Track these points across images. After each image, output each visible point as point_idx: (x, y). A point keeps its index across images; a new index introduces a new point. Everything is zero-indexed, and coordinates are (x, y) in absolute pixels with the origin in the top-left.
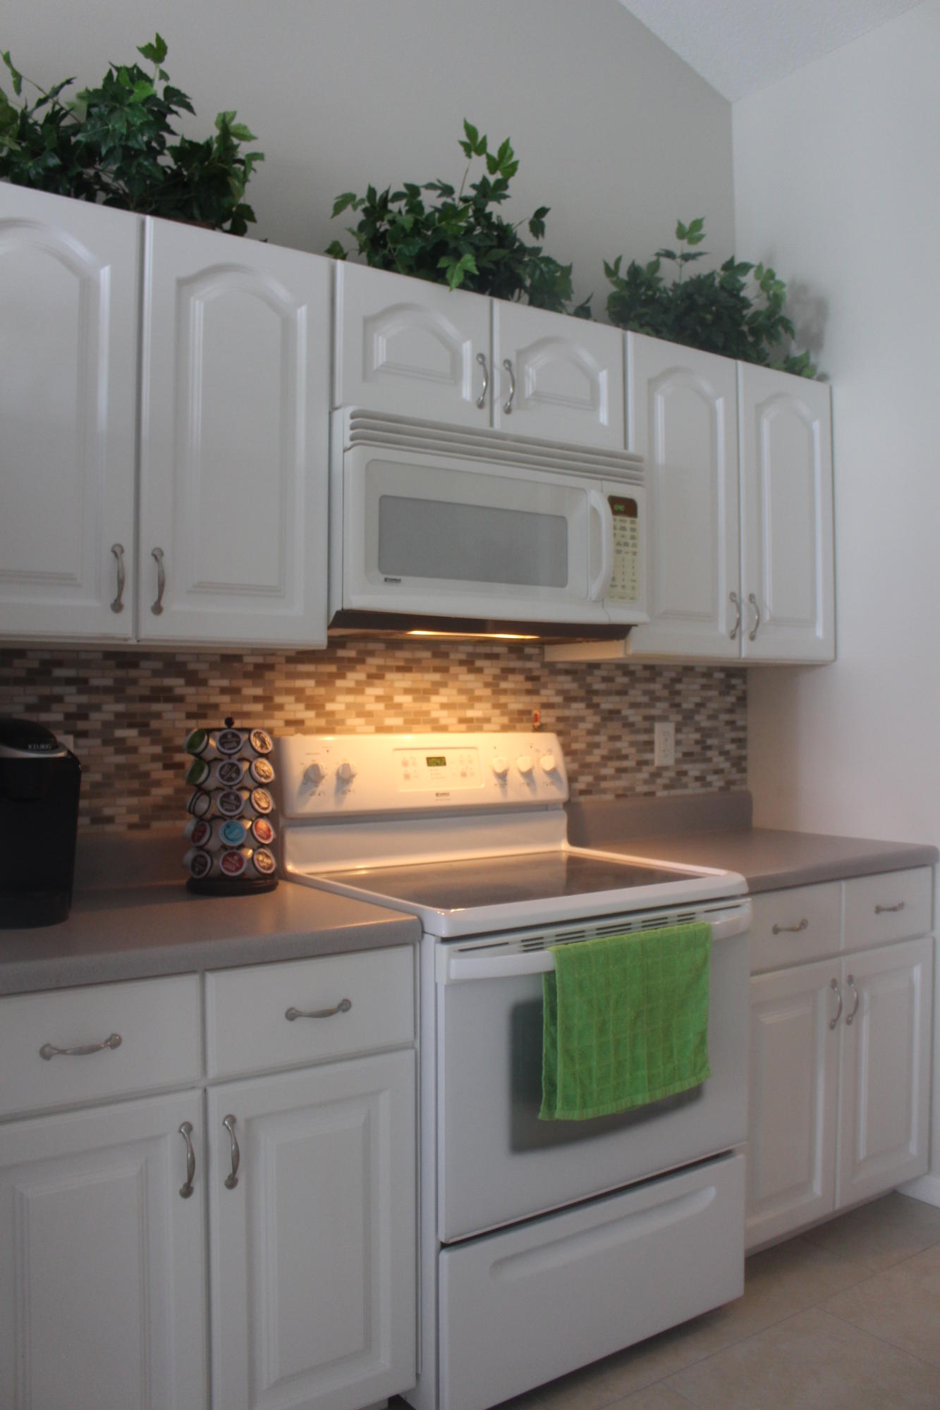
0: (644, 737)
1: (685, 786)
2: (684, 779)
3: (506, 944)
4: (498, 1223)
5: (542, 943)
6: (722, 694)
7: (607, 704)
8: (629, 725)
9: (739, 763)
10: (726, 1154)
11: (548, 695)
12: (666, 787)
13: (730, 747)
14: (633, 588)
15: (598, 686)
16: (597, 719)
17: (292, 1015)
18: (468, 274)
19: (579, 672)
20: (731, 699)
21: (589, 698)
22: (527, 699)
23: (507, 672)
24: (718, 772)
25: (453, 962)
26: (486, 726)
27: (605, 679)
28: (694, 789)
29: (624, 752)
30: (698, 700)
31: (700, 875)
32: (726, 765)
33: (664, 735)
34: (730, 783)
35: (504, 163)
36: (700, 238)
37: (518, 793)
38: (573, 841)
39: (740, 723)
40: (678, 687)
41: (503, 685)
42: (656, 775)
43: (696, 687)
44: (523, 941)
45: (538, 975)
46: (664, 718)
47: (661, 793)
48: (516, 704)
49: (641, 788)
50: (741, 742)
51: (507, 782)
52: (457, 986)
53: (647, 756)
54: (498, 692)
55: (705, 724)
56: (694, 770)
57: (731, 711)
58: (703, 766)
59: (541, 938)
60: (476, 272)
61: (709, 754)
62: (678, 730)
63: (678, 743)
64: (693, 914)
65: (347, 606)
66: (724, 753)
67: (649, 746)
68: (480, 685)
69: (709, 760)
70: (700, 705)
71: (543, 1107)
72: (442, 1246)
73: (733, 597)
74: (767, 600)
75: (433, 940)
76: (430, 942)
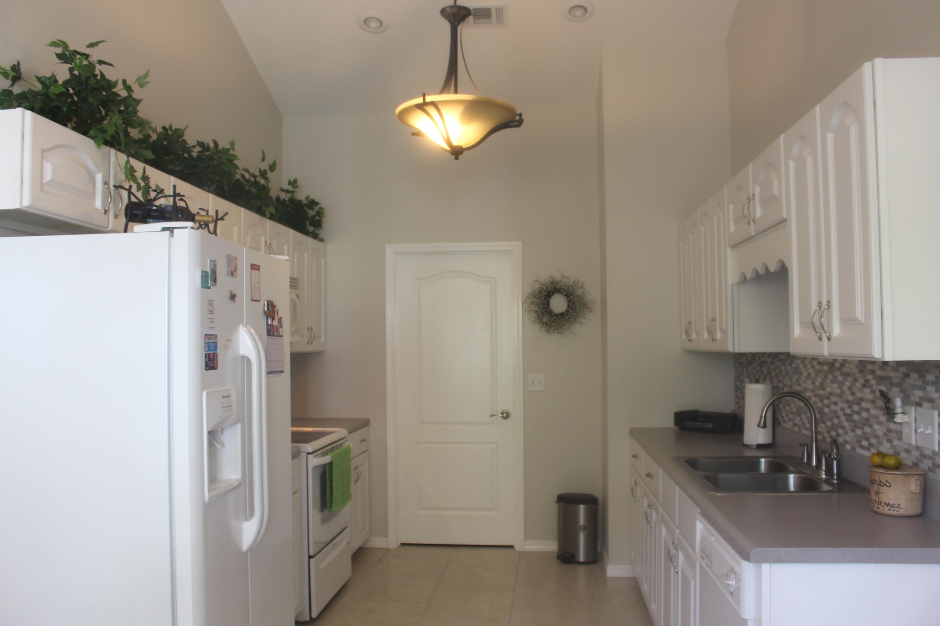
4: (320, 548)
18: (271, 214)
25: (313, 460)
31: (334, 431)
44: (321, 453)
45: (325, 464)
52: (315, 468)
59: (323, 452)
60: (274, 213)
64: (343, 442)
71: (327, 509)
72: (310, 557)
73: (308, 329)
74: (314, 329)
75: (305, 454)
76: (304, 455)
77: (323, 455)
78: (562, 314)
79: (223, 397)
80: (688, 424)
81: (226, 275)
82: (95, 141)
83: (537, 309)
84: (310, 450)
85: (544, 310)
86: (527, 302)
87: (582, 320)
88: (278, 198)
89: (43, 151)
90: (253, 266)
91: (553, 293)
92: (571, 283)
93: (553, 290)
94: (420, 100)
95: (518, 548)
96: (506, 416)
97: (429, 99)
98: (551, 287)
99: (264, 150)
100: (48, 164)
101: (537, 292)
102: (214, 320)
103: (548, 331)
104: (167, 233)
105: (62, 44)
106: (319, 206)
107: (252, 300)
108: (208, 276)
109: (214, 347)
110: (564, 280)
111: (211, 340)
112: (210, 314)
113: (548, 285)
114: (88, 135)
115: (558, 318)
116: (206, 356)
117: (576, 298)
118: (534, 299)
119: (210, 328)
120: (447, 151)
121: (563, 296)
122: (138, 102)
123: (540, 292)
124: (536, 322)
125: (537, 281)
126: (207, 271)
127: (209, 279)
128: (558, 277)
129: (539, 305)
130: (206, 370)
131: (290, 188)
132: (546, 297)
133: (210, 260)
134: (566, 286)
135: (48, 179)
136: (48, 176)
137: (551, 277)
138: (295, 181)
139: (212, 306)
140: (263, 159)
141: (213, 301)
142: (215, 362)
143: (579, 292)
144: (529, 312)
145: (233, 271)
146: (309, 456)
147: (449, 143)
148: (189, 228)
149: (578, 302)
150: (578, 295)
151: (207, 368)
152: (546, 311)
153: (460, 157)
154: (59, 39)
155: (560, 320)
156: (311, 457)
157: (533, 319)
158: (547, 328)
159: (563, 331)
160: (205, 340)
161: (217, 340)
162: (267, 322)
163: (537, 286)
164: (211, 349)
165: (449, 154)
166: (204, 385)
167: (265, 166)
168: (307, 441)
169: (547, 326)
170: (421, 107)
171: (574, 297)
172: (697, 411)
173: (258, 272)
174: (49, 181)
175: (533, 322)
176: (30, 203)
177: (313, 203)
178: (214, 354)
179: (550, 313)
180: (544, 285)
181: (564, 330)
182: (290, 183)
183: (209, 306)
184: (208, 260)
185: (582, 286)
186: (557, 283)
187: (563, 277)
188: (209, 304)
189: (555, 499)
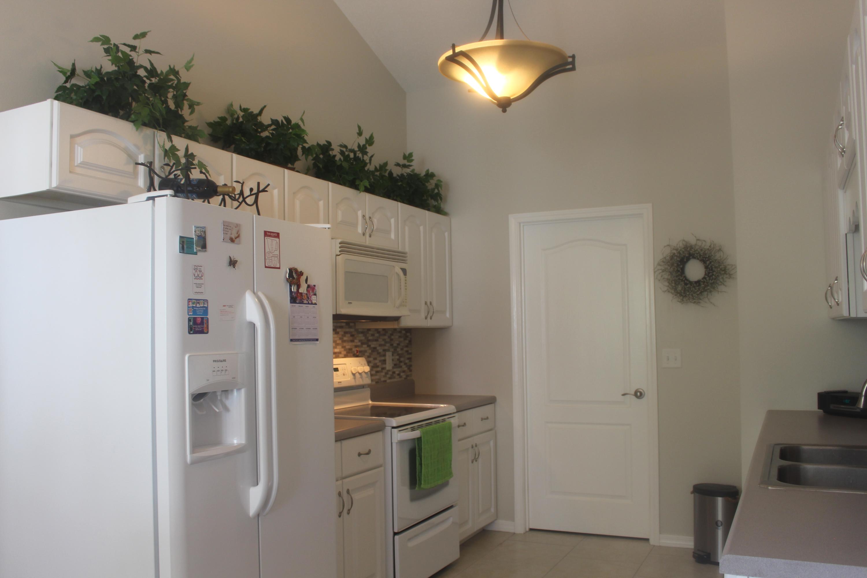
0: (383, 358)
1: (394, 378)
2: (395, 375)
3: (407, 429)
4: (408, 526)
5: (414, 429)
6: (405, 339)
7: (373, 345)
8: (379, 353)
9: (409, 367)
10: (451, 507)
11: (357, 342)
12: (390, 378)
13: (407, 361)
14: (406, 302)
15: (371, 338)
16: (370, 351)
17: (360, 455)
18: (365, 187)
19: (364, 332)
20: (407, 342)
21: (367, 342)
22: (350, 344)
23: (346, 333)
24: (404, 372)
25: (399, 434)
26: (340, 355)
27: (373, 335)
28: (397, 379)
29: (378, 364)
30: (397, 342)
31: (435, 407)
32: (406, 369)
33: (389, 356)
34: (407, 376)
35: (370, 141)
36: (412, 161)
37: (359, 382)
38: (372, 400)
39: (410, 351)
40: (392, 337)
41: (345, 338)
42: (386, 373)
43: (397, 337)
44: (411, 428)
45: (414, 439)
46: (388, 350)
47: (388, 381)
48: (348, 346)
49: (383, 379)
50: (410, 359)
51: (356, 377)
52: (401, 442)
53: (384, 366)
54: (344, 341)
55: (400, 352)
56: (397, 371)
57: (407, 346)
58: (399, 369)
59: (414, 427)
60: (369, 187)
61: (402, 364)
62: (393, 355)
63: (393, 360)
64: (445, 419)
65: (338, 313)
66: (405, 364)
67: (385, 361)
68: (338, 339)
69: (401, 367)
70: (398, 344)
71: (417, 486)
72: (395, 534)
73: (426, 303)
74: (434, 304)
75: (390, 428)
76: (388, 429)
77: (413, 429)
78: (698, 282)
79: (214, 361)
80: (832, 407)
81: (223, 241)
82: (134, 125)
83: (669, 277)
84: (395, 425)
85: (677, 279)
86: (658, 270)
87: (721, 288)
88: (391, 173)
89: (72, 137)
90: (268, 234)
91: (688, 259)
92: (707, 247)
93: (687, 255)
94: (450, 53)
95: (652, 542)
96: (639, 395)
97: (458, 50)
98: (683, 252)
99: (360, 125)
100: (79, 148)
101: (668, 258)
102: (202, 285)
103: (682, 301)
104: (151, 201)
105: (103, 39)
106: (435, 179)
107: (266, 267)
108: (194, 242)
109: (203, 312)
110: (699, 243)
111: (198, 304)
112: (195, 279)
113: (681, 250)
114: (130, 119)
115: (694, 287)
116: (189, 320)
117: (712, 263)
118: (666, 266)
119: (196, 293)
120: (494, 103)
121: (698, 261)
122: (187, 85)
123: (672, 258)
124: (669, 291)
125: (669, 245)
126: (193, 237)
127: (195, 245)
128: (692, 241)
129: (671, 273)
130: (189, 333)
131: (406, 162)
132: (679, 264)
133: (195, 226)
134: (701, 250)
135: (79, 162)
136: (79, 158)
137: (684, 240)
138: (411, 155)
139: (200, 271)
140: (360, 134)
141: (201, 266)
142: (205, 326)
143: (718, 256)
144: (659, 280)
145: (234, 237)
146: (393, 430)
147: (494, 97)
148: (169, 196)
149: (715, 267)
150: (716, 260)
151: (192, 332)
152: (679, 279)
153: (508, 109)
154: (101, 34)
155: (695, 289)
156: (395, 430)
157: (666, 289)
158: (681, 297)
159: (701, 301)
160: (188, 304)
161: (208, 305)
162: (291, 289)
163: (668, 252)
164: (198, 313)
165: (496, 107)
166: (185, 348)
167: (362, 141)
168: (393, 416)
169: (681, 295)
170: (453, 59)
171: (710, 263)
172: (845, 392)
173: (277, 239)
174: (80, 163)
175: (664, 292)
176: (58, 184)
177: (430, 175)
178: (202, 318)
179: (687, 282)
180: (677, 250)
181: (701, 299)
182: (405, 157)
183: (194, 271)
184: (194, 226)
185: (720, 250)
186: (691, 247)
187: (698, 240)
188: (196, 269)
189: (691, 489)
